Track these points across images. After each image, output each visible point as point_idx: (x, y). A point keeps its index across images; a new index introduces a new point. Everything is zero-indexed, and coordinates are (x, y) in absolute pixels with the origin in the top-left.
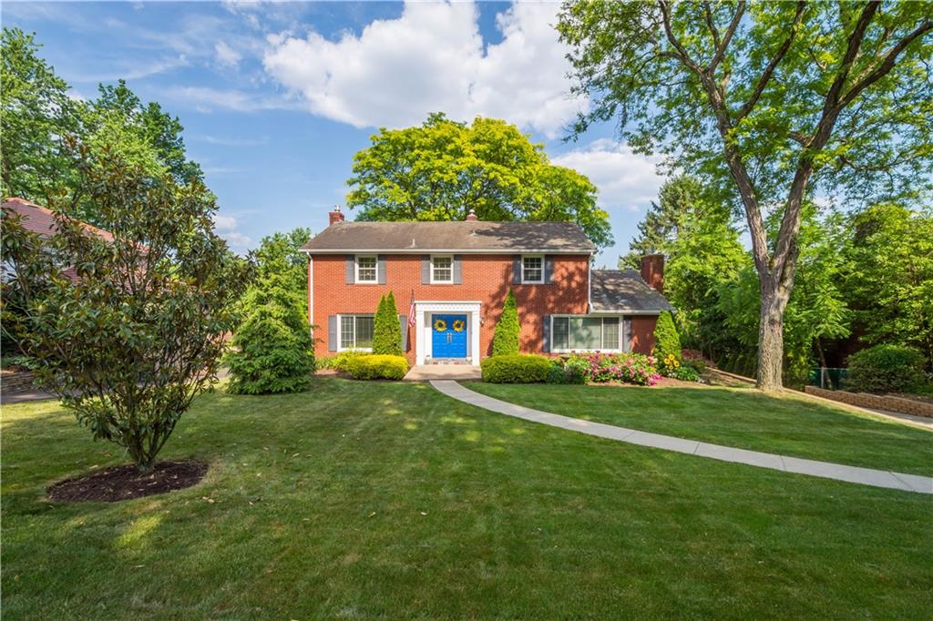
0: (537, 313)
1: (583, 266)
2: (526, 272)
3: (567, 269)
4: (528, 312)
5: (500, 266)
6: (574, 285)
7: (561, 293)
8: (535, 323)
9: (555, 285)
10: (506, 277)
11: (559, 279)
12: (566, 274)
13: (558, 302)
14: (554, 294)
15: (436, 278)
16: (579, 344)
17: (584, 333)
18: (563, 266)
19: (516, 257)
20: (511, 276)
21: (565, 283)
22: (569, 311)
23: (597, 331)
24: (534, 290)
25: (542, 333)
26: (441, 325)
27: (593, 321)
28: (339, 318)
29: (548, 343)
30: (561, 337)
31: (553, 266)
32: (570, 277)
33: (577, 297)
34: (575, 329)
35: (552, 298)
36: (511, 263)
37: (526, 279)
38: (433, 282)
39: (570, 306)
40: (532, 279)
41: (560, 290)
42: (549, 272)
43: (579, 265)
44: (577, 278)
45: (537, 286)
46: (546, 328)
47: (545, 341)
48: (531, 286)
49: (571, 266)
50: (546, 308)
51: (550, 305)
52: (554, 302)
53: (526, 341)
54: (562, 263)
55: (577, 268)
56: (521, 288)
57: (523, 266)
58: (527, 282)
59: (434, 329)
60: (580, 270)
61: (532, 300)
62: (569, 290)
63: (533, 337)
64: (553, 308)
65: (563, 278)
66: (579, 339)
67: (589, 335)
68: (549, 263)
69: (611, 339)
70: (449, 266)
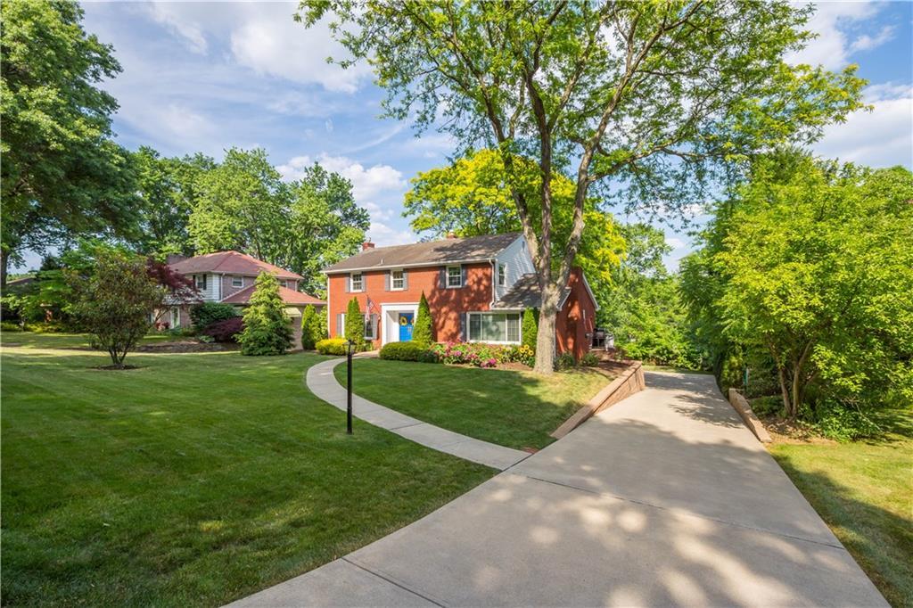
0: (457, 311)
1: (488, 271)
2: (450, 279)
3: (477, 275)
4: (450, 310)
5: (432, 275)
6: (482, 288)
7: (473, 295)
8: (455, 319)
9: (468, 288)
10: (435, 284)
11: (471, 284)
12: (476, 280)
13: (472, 302)
14: (468, 296)
15: (395, 286)
16: (490, 337)
17: (494, 328)
18: (474, 273)
19: (443, 267)
20: (439, 283)
21: (475, 287)
22: (479, 309)
23: (504, 326)
24: (454, 293)
25: (460, 328)
26: (404, 321)
27: (498, 317)
28: (343, 315)
29: (465, 336)
30: (475, 332)
31: (466, 273)
32: (479, 282)
33: (485, 298)
34: (486, 324)
35: (467, 299)
36: (438, 272)
37: (451, 284)
38: (392, 289)
39: (480, 305)
40: (455, 284)
41: (472, 292)
42: (465, 278)
43: (485, 271)
44: (484, 282)
45: (456, 289)
46: (463, 323)
47: (461, 334)
48: (452, 289)
49: (480, 272)
50: (462, 307)
51: (466, 305)
52: (468, 302)
53: (449, 334)
54: (473, 270)
55: (484, 274)
56: (445, 292)
57: (447, 275)
58: (451, 287)
59: (400, 324)
60: (486, 275)
61: (453, 301)
62: (478, 292)
63: (454, 330)
64: (467, 307)
65: (474, 283)
66: (490, 333)
67: (497, 330)
68: (464, 271)
69: (514, 332)
70: (402, 277)
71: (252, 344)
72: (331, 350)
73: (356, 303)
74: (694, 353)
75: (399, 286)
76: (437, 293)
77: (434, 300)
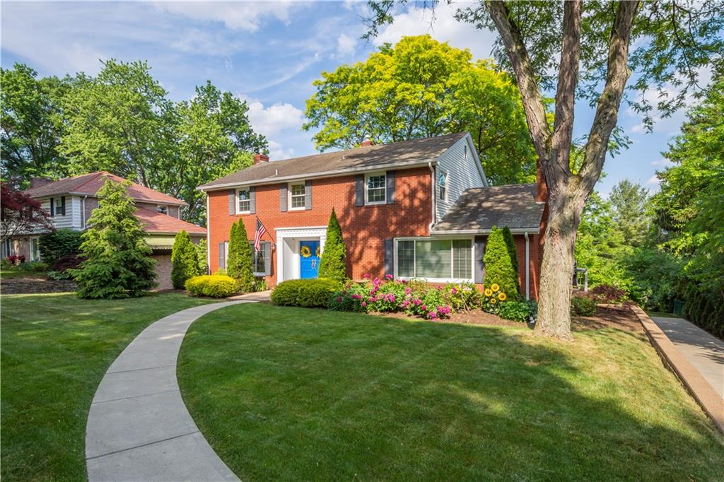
0: (381, 237)
1: (426, 180)
2: (371, 193)
3: (409, 185)
4: (371, 235)
5: (344, 188)
6: (416, 202)
7: (403, 213)
8: (378, 248)
9: (396, 205)
10: (350, 198)
11: (401, 198)
12: (408, 191)
13: (401, 224)
14: (396, 214)
15: (294, 205)
16: (427, 272)
17: (433, 259)
18: (404, 183)
19: (360, 177)
20: (354, 198)
21: (407, 202)
22: (412, 233)
23: (450, 256)
24: (376, 212)
25: (385, 259)
26: (306, 252)
27: (441, 244)
28: (226, 244)
29: (391, 271)
30: (405, 264)
31: (394, 183)
32: (412, 195)
33: (421, 217)
34: (422, 256)
35: (394, 219)
36: (354, 184)
37: (371, 199)
38: (291, 208)
39: (413, 227)
40: (377, 199)
41: (402, 210)
42: (392, 189)
43: (421, 179)
44: (420, 195)
45: (379, 207)
46: (388, 253)
47: (386, 268)
48: (372, 207)
49: (414, 181)
50: (387, 230)
51: (392, 228)
52: (396, 224)
53: (369, 267)
54: (404, 179)
55: (420, 183)
56: (363, 210)
57: (367, 187)
58: (371, 204)
59: (301, 256)
60: (423, 185)
61: (374, 223)
62: (411, 209)
63: (376, 263)
64: (395, 231)
65: (405, 196)
66: (427, 266)
67: (438, 262)
68: (390, 180)
69: (462, 266)
70: (303, 192)
71: (90, 283)
72: (205, 291)
73: (242, 227)
74: (636, 290)
75: (299, 205)
76: (352, 212)
77: (348, 222)
